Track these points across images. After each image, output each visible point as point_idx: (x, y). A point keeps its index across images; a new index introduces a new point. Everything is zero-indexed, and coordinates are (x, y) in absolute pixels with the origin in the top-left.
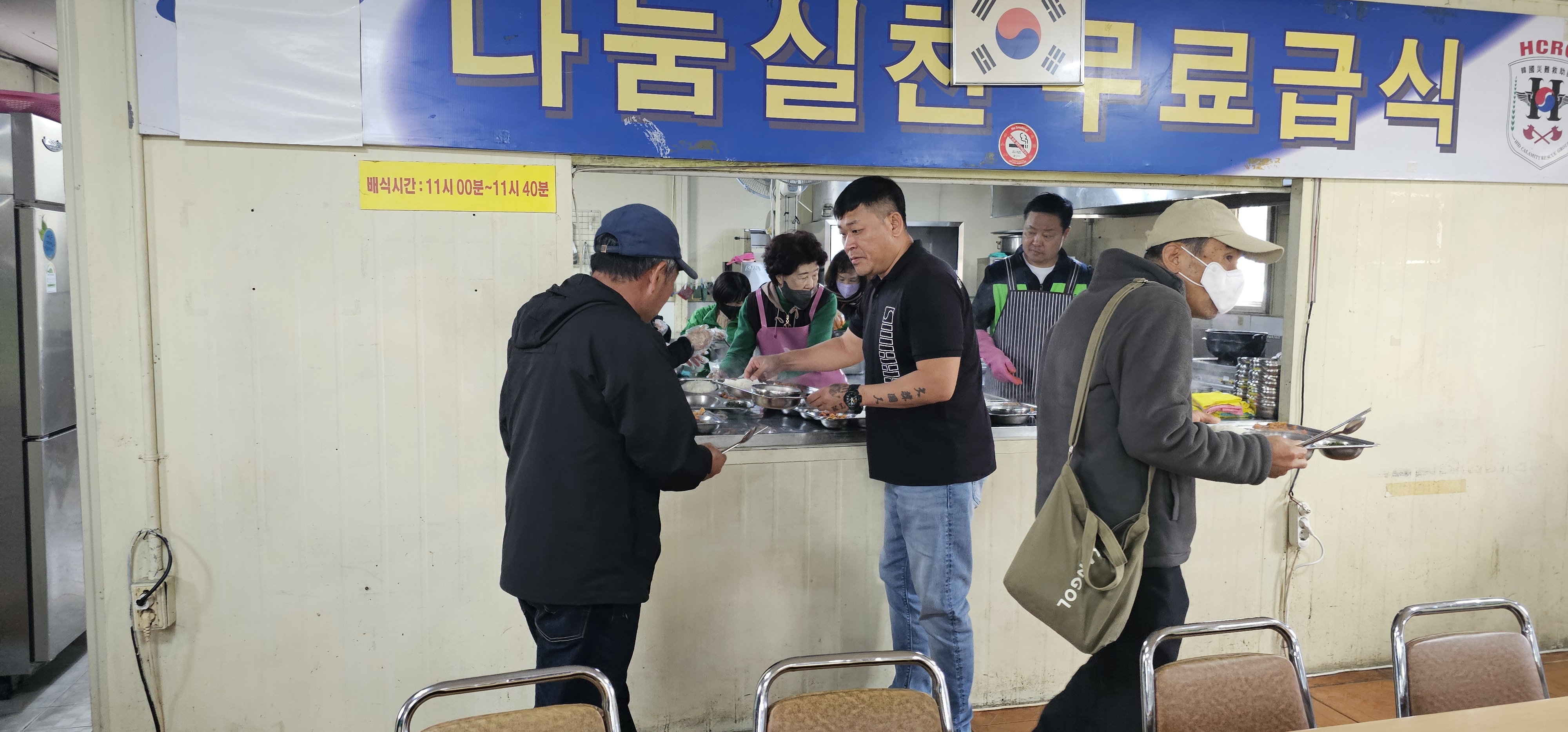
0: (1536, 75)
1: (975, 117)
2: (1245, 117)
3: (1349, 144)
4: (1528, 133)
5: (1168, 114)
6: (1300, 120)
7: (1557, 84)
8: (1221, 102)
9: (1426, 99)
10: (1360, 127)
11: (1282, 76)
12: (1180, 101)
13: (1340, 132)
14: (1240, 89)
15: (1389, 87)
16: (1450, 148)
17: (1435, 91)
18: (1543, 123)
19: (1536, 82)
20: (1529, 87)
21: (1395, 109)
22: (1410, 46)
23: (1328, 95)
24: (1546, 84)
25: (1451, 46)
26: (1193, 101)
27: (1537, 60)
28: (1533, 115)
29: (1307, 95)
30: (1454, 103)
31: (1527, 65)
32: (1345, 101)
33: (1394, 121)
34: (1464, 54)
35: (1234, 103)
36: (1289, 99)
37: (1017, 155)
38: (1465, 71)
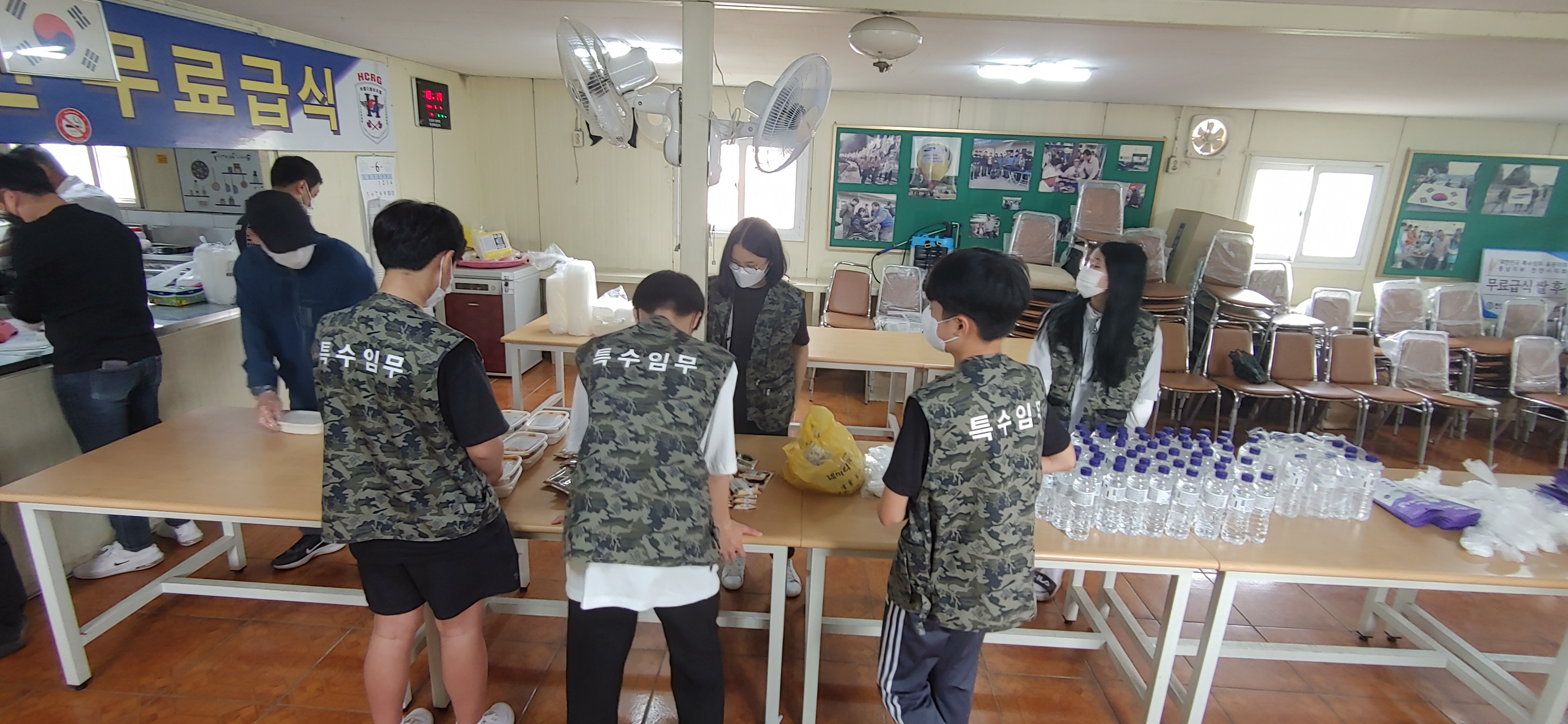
0: (367, 92)
1: (30, 101)
2: (229, 110)
3: (288, 129)
4: (369, 124)
6: (261, 114)
7: (376, 98)
9: (322, 104)
10: (292, 119)
11: (246, 84)
12: (186, 97)
13: (283, 122)
14: (222, 91)
15: (303, 95)
16: (337, 132)
17: (325, 99)
18: (374, 120)
19: (367, 96)
20: (364, 99)
21: (309, 109)
22: (308, 70)
23: (272, 98)
25: (328, 72)
26: (195, 98)
27: (366, 84)
28: (369, 114)
29: (261, 97)
30: (334, 106)
31: (362, 86)
32: (282, 102)
33: (310, 116)
34: (335, 77)
35: (221, 100)
36: (252, 99)
38: (337, 87)
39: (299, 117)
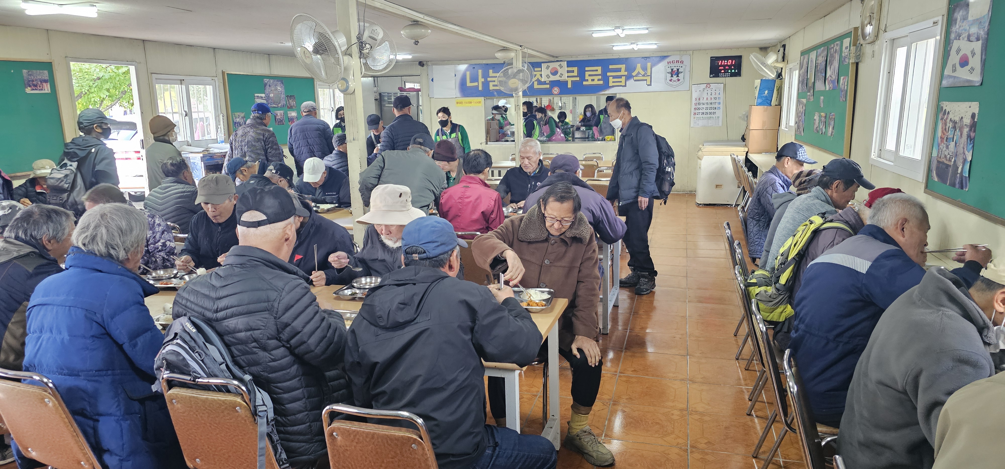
0: (673, 68)
1: (548, 86)
2: (601, 82)
3: (625, 86)
4: (671, 80)
5: (585, 83)
6: (614, 82)
7: (678, 70)
8: (596, 80)
9: (644, 76)
10: (628, 82)
11: (609, 74)
12: (587, 80)
13: (623, 83)
14: (600, 77)
15: (634, 74)
16: (650, 85)
17: (645, 74)
18: (675, 78)
19: (672, 70)
20: (670, 71)
21: (635, 78)
22: (639, 65)
23: (620, 77)
24: (675, 69)
25: (649, 64)
26: (590, 80)
27: (672, 65)
28: (672, 76)
29: (614, 77)
30: (651, 76)
31: (670, 66)
32: (624, 78)
33: (635, 81)
34: (652, 65)
35: (599, 80)
36: (611, 78)
37: (556, 93)
38: (653, 69)
39: (630, 82)
